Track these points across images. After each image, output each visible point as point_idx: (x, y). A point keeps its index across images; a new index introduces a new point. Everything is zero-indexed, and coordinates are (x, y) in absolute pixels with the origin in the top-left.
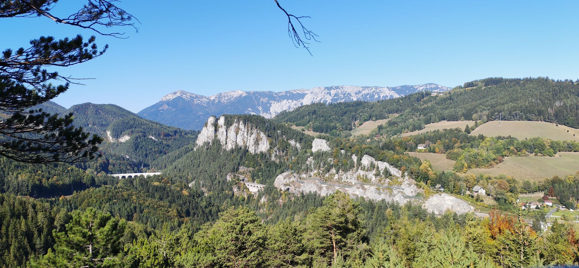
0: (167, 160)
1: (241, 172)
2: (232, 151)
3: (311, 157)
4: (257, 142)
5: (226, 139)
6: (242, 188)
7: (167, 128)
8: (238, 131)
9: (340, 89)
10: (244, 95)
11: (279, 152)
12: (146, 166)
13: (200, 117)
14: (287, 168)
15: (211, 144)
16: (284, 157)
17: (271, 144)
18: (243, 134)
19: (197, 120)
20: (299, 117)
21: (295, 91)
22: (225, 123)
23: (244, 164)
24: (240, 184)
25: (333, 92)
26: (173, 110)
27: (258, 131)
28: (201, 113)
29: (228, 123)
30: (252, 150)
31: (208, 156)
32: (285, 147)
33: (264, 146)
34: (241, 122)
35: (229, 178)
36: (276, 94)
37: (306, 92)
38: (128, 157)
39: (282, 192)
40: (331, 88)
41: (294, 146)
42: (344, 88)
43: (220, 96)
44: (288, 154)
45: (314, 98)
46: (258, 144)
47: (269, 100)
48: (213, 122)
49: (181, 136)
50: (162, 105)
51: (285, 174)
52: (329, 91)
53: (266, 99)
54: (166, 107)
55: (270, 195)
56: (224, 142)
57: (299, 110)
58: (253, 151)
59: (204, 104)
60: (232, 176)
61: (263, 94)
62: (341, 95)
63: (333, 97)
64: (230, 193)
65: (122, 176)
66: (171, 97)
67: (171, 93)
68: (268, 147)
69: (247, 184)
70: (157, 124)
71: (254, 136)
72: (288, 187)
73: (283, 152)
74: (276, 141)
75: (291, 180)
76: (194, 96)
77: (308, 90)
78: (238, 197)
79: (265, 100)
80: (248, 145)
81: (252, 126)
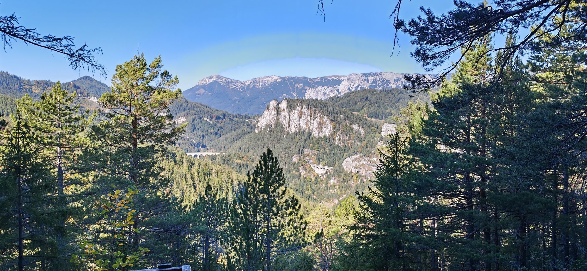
0: (225, 141)
1: (306, 154)
2: (296, 134)
3: (381, 142)
4: (320, 126)
5: (289, 122)
6: (308, 169)
7: (216, 111)
8: (302, 115)
9: (378, 76)
10: (279, 80)
11: (343, 136)
12: (204, 146)
13: (235, 102)
14: (356, 152)
15: (273, 127)
16: (348, 141)
17: (334, 128)
18: (307, 118)
19: (232, 105)
21: (330, 77)
22: (287, 107)
23: (308, 147)
24: (307, 165)
25: (371, 79)
26: (210, 94)
27: (322, 116)
28: (236, 98)
29: (291, 107)
30: (315, 133)
31: (272, 138)
32: (349, 132)
33: (327, 131)
34: (304, 106)
35: (295, 160)
36: (311, 80)
37: (342, 78)
38: (188, 138)
39: (353, 174)
40: (369, 75)
41: (357, 130)
42: (383, 75)
43: (254, 81)
44: (351, 138)
45: (351, 85)
46: (322, 128)
47: (304, 86)
48: (275, 106)
49: (230, 119)
50: (198, 89)
51: (354, 157)
52: (366, 78)
54: (202, 91)
55: (339, 177)
56: (287, 125)
58: (317, 134)
59: (239, 89)
60: (298, 158)
61: (298, 80)
62: (379, 82)
63: (371, 84)
64: (298, 173)
66: (207, 82)
67: (207, 78)
68: (332, 131)
69: (312, 166)
70: (207, 107)
71: (318, 120)
72: (358, 169)
73: (347, 136)
74: (339, 125)
75: (361, 163)
76: (230, 80)
77: (344, 76)
78: (306, 178)
79: (300, 86)
80: (311, 128)
81: (315, 110)
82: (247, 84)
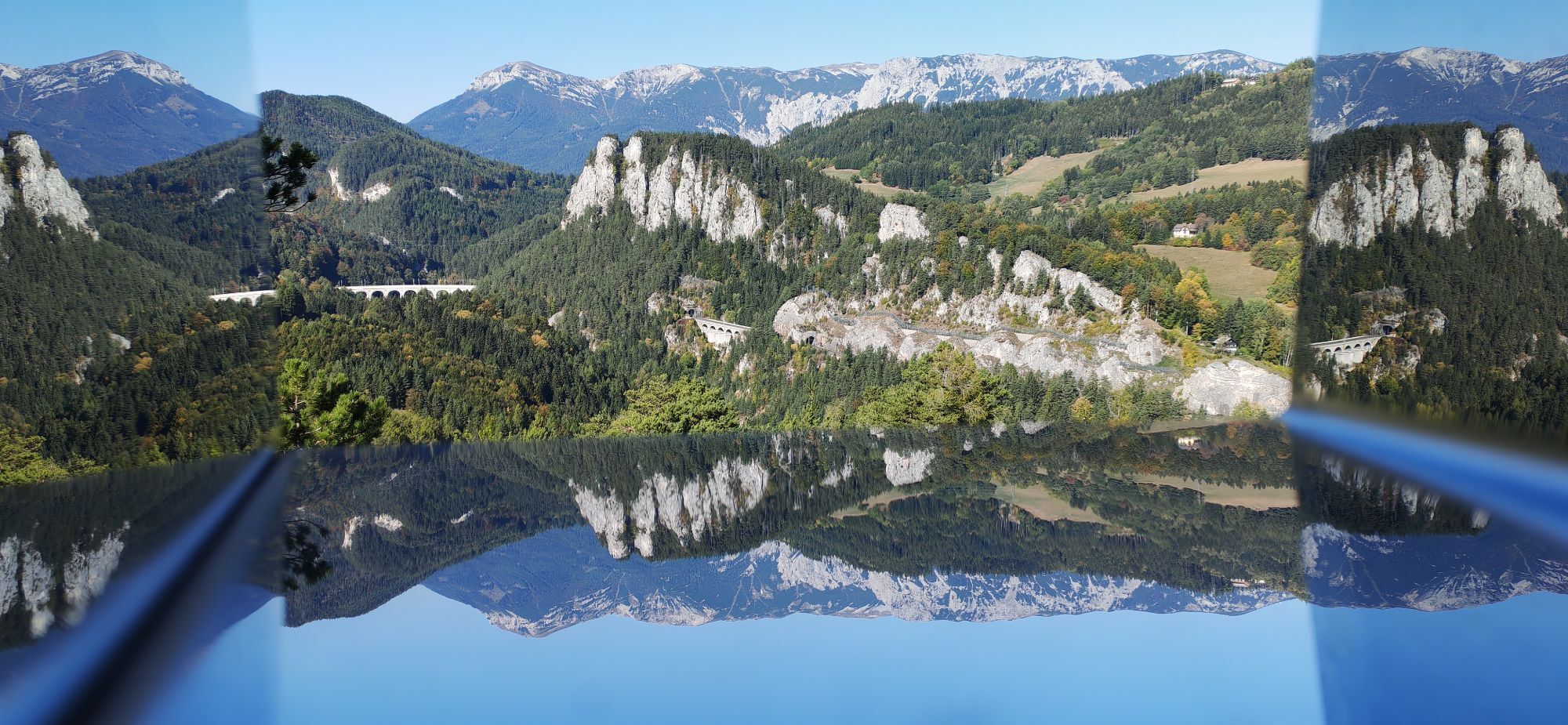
0: (490, 252)
1: (685, 291)
2: (662, 233)
3: (874, 256)
4: (729, 211)
5: (646, 201)
6: (688, 333)
7: (489, 167)
8: (679, 180)
9: (963, 64)
10: (696, 77)
11: (789, 238)
12: (436, 266)
13: (575, 138)
14: (810, 284)
15: (605, 213)
16: (802, 254)
17: (767, 216)
18: (692, 188)
19: (566, 147)
20: (844, 143)
21: (835, 68)
22: (643, 156)
23: (693, 270)
24: (684, 322)
25: (943, 72)
26: (504, 115)
27: (733, 181)
28: (577, 127)
29: (652, 158)
30: (714, 231)
31: (598, 244)
32: (806, 226)
33: (748, 223)
34: (686, 155)
35: (653, 306)
36: (784, 76)
37: (868, 72)
38: (386, 242)
39: (794, 346)
40: (939, 61)
41: (829, 223)
42: (975, 61)
43: (629, 79)
44: (814, 245)
45: (889, 89)
46: (733, 217)
47: (763, 94)
48: (610, 153)
49: (524, 188)
50: (471, 103)
51: (802, 299)
52: (932, 71)
53: (756, 90)
54: (483, 107)
55: (761, 353)
56: (641, 209)
57: (848, 122)
58: (719, 234)
59: (587, 101)
60: (662, 300)
61: (748, 77)
62: (966, 82)
63: (944, 87)
64: (657, 344)
65: (373, 291)
66: (498, 81)
67: (497, 70)
68: (760, 224)
69: (700, 323)
70: (461, 154)
71: (720, 193)
72: (810, 333)
73: (799, 238)
74: (780, 207)
75: (820, 315)
76: (559, 78)
77: (873, 66)
78: (678, 357)
79: (752, 93)
80: (704, 217)
81: (716, 166)
82: (608, 86)
